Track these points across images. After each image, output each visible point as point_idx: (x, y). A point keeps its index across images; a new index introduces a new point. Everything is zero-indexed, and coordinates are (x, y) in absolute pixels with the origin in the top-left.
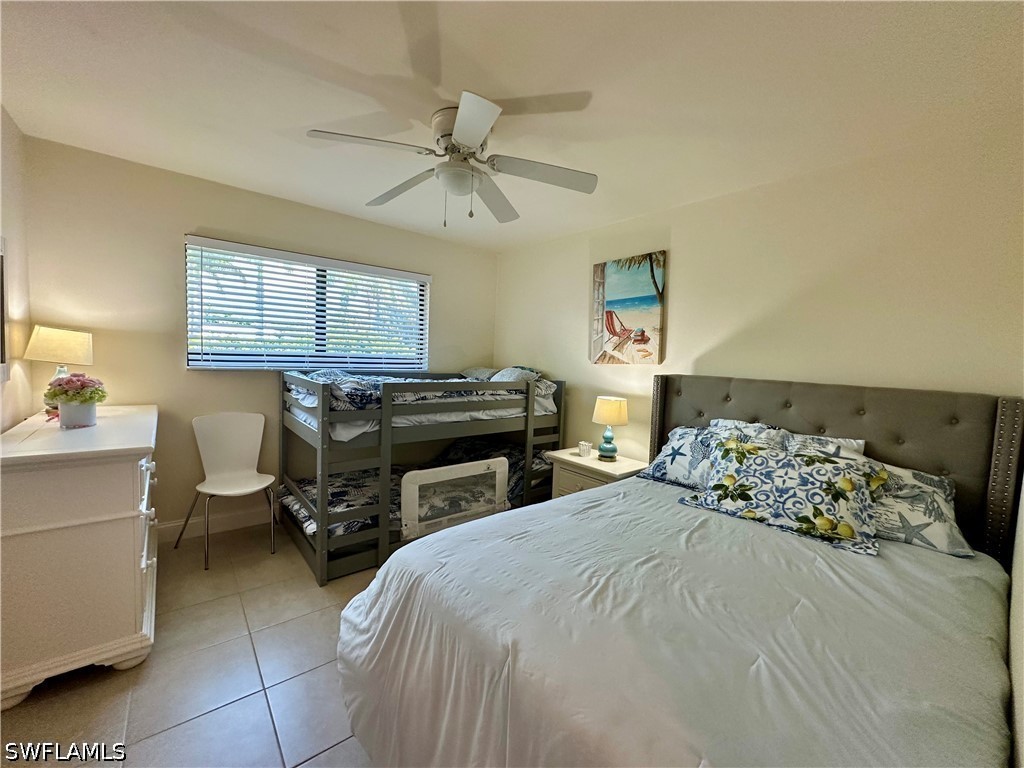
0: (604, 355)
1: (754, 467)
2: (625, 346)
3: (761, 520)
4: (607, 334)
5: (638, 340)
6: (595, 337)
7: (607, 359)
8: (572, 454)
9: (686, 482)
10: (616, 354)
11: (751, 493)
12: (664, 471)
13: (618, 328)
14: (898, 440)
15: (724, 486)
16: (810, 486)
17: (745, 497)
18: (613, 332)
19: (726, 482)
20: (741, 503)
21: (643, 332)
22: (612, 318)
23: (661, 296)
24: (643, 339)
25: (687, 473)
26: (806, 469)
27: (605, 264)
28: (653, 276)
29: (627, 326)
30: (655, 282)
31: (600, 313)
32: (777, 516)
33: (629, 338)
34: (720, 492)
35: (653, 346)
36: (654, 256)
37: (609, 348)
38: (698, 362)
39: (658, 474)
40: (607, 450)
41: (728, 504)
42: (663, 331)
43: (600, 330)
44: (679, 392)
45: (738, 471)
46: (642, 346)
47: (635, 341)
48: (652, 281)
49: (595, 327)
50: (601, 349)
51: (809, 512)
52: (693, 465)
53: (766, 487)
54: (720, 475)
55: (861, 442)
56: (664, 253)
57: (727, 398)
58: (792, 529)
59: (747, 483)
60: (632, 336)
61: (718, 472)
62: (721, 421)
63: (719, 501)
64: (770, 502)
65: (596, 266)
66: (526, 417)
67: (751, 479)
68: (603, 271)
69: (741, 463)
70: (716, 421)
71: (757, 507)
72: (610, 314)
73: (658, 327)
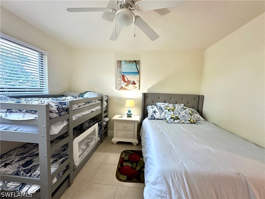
0: (122, 88)
1: (176, 112)
2: (129, 85)
3: (183, 123)
4: (123, 82)
5: (133, 84)
6: (118, 82)
7: (123, 89)
8: (119, 117)
9: (160, 118)
10: (126, 87)
11: (179, 118)
12: (154, 117)
13: (126, 80)
14: (188, 103)
15: (173, 117)
16: (187, 114)
17: (179, 119)
18: (125, 81)
19: (173, 116)
20: (178, 120)
21: (134, 82)
22: (124, 77)
23: (138, 73)
24: (134, 83)
25: (160, 116)
26: (185, 111)
27: (121, 61)
28: (137, 67)
29: (129, 80)
30: (137, 68)
31: (120, 75)
32: (186, 121)
33: (130, 83)
34: (173, 119)
35: (137, 85)
36: (137, 62)
37: (123, 86)
38: (148, 90)
39: (153, 118)
40: (129, 114)
41: (176, 121)
42: (139, 82)
43: (120, 80)
44: (148, 97)
45: (174, 114)
46: (134, 85)
47: (132, 84)
48: (136, 68)
49: (118, 79)
50: (121, 86)
51: (189, 119)
52: (161, 114)
53: (181, 116)
54: (170, 115)
55: (183, 104)
56: (139, 61)
57: (159, 98)
58: (189, 123)
59: (177, 116)
60: (131, 82)
61: (169, 115)
62: (159, 103)
63: (174, 121)
64: (183, 119)
65: (118, 61)
66: (102, 108)
67: (177, 115)
68: (121, 63)
69: (173, 112)
70: (157, 103)
71: (182, 120)
72: (123, 76)
73: (139, 80)
